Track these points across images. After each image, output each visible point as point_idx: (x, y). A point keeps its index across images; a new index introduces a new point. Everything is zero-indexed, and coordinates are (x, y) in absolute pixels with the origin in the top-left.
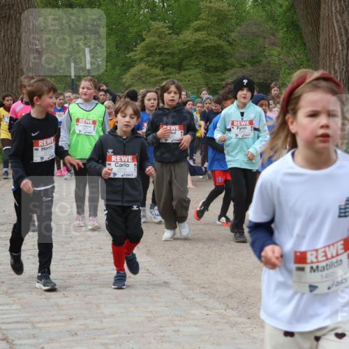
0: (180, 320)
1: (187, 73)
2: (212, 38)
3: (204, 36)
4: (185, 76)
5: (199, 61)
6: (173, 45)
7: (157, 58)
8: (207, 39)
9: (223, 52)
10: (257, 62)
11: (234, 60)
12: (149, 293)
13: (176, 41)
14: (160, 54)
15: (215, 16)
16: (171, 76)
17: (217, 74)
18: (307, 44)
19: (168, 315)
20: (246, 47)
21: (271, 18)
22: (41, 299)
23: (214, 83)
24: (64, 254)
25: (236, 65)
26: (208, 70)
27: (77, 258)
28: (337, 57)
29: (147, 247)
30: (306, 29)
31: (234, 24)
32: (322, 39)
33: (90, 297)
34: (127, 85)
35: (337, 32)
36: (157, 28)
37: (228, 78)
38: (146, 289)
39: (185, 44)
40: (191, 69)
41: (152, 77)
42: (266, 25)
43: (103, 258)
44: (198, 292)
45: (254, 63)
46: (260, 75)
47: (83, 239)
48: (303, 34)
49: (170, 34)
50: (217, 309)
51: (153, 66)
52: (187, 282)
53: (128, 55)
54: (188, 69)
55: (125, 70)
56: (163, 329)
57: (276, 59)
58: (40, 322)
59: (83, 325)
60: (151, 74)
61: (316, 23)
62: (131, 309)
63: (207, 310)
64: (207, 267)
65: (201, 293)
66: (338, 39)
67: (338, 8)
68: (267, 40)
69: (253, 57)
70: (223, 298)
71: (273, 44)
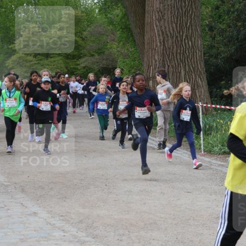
0: (44, 241)
1: (52, 59)
4: (51, 62)
9: (78, 45)
10: (101, 53)
11: (85, 51)
12: (23, 221)
16: (41, 62)
17: (73, 60)
18: (137, 41)
19: (36, 237)
20: (94, 42)
21: (111, 22)
23: (72, 67)
25: (87, 54)
26: (67, 57)
28: (156, 51)
29: (22, 187)
30: (136, 31)
31: (86, 26)
32: (146, 38)
34: (9, 67)
35: (157, 34)
37: (81, 64)
38: (21, 218)
41: (27, 62)
42: (109, 28)
44: (58, 219)
45: (100, 53)
46: (104, 62)
48: (134, 34)
50: (72, 231)
51: (28, 54)
52: (49, 212)
53: (10, 47)
54: (53, 57)
55: (8, 57)
57: (115, 50)
60: (27, 60)
61: (142, 26)
62: (9, 234)
63: (64, 232)
64: (65, 201)
65: (60, 220)
66: (157, 38)
67: (157, 17)
68: (109, 37)
69: (99, 49)
70: (76, 223)
71: (113, 41)
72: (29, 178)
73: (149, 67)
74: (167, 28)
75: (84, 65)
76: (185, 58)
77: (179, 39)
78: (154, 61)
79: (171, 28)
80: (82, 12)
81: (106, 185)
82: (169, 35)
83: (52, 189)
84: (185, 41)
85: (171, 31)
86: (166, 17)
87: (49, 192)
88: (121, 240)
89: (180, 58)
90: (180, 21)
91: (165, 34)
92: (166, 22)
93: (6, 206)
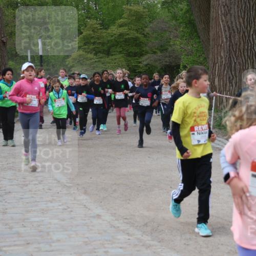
0: (108, 244)
1: (113, 57)
2: (132, 32)
3: (126, 30)
4: (112, 60)
5: (123, 49)
6: (103, 37)
7: (92, 47)
8: (129, 32)
9: (140, 42)
10: (164, 50)
11: (147, 48)
12: (86, 223)
13: (105, 34)
14: (94, 43)
15: (134, 16)
16: (102, 60)
17: (135, 58)
18: (201, 37)
19: (99, 240)
20: (156, 38)
21: (175, 17)
22: (6, 228)
23: (133, 64)
24: (23, 194)
25: (149, 51)
26: (129, 55)
27: (32, 197)
28: (222, 47)
29: (84, 188)
30: (200, 27)
31: (148, 22)
32: (211, 34)
33: (42, 226)
34: (69, 66)
35: (222, 29)
36: (92, 24)
37: (143, 61)
38: (85, 220)
39: (112, 36)
40: (116, 54)
41: (88, 60)
42: (171, 23)
43: (52, 196)
44: (122, 221)
45: (162, 50)
46: (167, 59)
47: (37, 183)
48: (198, 30)
49: (101, 29)
50: (137, 235)
51: (88, 52)
52: (113, 215)
54: (115, 55)
56: (96, 250)
57: (178, 47)
58: (5, 246)
59: (37, 248)
60: (87, 58)
61: (207, 22)
63: (129, 236)
64: (129, 203)
65: (124, 223)
66: (223, 34)
67: (223, 12)
68: (172, 34)
69: (161, 46)
70: (140, 227)
71: (176, 37)
72: (92, 179)
73: (214, 64)
74: (234, 23)
75: (146, 63)
76: (253, 54)
77: (246, 34)
78: (219, 58)
79: (238, 23)
80: (144, 8)
81: (171, 187)
82: (236, 30)
83: (115, 191)
84: (252, 37)
85: (239, 27)
86: (232, 11)
87: (112, 194)
88: (188, 245)
89: (248, 54)
90: (248, 15)
91: (231, 29)
92: (233, 16)
93: (69, 208)
